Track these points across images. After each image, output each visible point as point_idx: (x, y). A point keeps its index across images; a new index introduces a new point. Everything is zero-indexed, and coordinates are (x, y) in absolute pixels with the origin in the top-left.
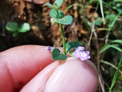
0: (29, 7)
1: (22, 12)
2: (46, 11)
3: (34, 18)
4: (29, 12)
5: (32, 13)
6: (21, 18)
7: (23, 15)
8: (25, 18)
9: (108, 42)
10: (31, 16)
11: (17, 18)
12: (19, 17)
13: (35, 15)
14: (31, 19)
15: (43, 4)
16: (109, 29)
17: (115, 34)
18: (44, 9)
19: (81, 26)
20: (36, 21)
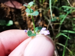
0: (13, 10)
1: (9, 14)
2: (23, 13)
3: (16, 17)
4: (13, 13)
5: (15, 14)
6: (8, 17)
7: (9, 16)
8: (10, 17)
9: (60, 31)
10: (14, 16)
11: (6, 17)
12: (7, 16)
13: (16, 16)
14: (14, 18)
15: (21, 9)
16: (61, 24)
17: (66, 26)
18: (22, 12)
19: (45, 22)
20: (17, 19)
